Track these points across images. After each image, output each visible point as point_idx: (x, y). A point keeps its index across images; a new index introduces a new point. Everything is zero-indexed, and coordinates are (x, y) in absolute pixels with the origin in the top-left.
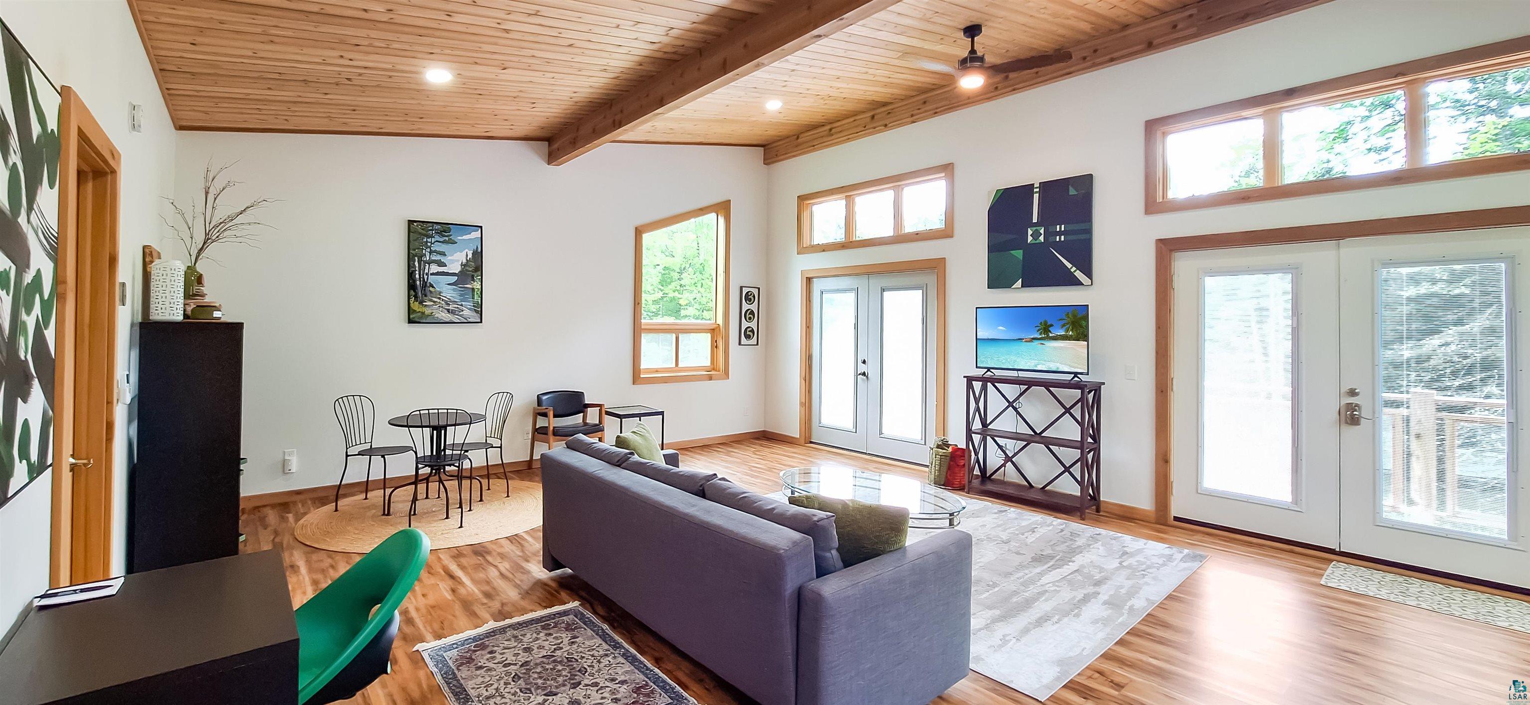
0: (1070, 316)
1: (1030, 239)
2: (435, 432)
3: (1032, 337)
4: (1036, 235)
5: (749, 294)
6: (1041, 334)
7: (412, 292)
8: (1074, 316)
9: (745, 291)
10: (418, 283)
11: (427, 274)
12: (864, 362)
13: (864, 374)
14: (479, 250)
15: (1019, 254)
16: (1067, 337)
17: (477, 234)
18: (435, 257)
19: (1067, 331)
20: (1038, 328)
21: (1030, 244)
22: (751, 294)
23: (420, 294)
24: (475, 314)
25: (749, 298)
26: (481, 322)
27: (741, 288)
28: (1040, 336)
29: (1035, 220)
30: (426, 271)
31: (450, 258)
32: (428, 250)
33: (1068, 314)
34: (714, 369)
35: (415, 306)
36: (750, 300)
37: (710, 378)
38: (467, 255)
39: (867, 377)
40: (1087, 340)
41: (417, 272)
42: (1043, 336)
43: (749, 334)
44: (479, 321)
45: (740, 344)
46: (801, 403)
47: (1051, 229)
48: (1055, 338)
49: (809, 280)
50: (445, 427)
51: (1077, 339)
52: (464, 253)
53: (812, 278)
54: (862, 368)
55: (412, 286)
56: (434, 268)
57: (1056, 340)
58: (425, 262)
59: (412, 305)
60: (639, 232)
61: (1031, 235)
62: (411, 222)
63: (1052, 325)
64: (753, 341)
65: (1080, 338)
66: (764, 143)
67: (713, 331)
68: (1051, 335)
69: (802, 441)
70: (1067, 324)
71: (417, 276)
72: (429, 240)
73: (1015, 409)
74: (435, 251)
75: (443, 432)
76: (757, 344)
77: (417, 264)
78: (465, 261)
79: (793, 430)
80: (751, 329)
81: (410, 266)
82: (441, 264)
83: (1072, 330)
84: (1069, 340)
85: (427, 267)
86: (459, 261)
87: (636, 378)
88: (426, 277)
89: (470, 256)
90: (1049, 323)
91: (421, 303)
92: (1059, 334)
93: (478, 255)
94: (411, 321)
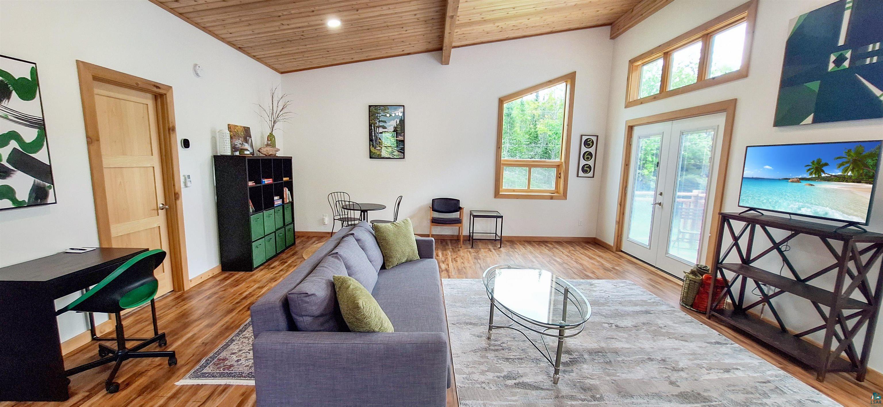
0: (852, 154)
1: (831, 66)
2: (362, 213)
3: (800, 177)
4: (839, 61)
5: (588, 140)
6: (811, 174)
7: (371, 143)
8: (858, 153)
9: (584, 138)
10: (374, 138)
11: (378, 133)
12: (661, 194)
13: (660, 204)
14: (403, 119)
15: (815, 86)
16: (844, 178)
17: (401, 110)
18: (381, 124)
19: (846, 170)
20: (808, 168)
21: (831, 72)
22: (590, 141)
23: (375, 143)
24: (400, 154)
25: (588, 143)
26: (404, 158)
27: (582, 136)
28: (810, 177)
29: (841, 42)
30: (377, 131)
31: (388, 124)
32: (378, 120)
33: (849, 151)
34: (557, 192)
35: (373, 149)
36: (589, 145)
37: (552, 198)
38: (397, 122)
39: (662, 207)
40: (874, 183)
41: (373, 132)
42: (814, 176)
43: (586, 169)
44: (403, 157)
45: (578, 176)
46: (616, 221)
47: (860, 51)
48: (828, 179)
49: (631, 129)
50: (366, 211)
51: (858, 181)
52: (395, 121)
53: (634, 126)
54: (660, 199)
55: (371, 140)
56: (381, 130)
57: (828, 181)
58: (377, 127)
59: (371, 149)
60: (501, 101)
61: (834, 62)
62: (370, 106)
63: (826, 164)
64: (590, 174)
65: (862, 179)
66: (609, 22)
67: (558, 166)
68: (823, 175)
69: (614, 249)
70: (847, 162)
71: (373, 134)
72: (378, 115)
73: (781, 252)
74: (382, 121)
75: (366, 213)
76: (593, 177)
77: (373, 128)
78: (395, 125)
79: (610, 240)
80: (588, 166)
81: (370, 130)
82: (384, 128)
83: (852, 170)
84: (847, 182)
85: (378, 130)
86: (392, 125)
87: (497, 194)
88: (377, 134)
89: (398, 122)
90: (823, 162)
91: (375, 148)
92: (833, 174)
93: (402, 122)
94: (371, 158)
